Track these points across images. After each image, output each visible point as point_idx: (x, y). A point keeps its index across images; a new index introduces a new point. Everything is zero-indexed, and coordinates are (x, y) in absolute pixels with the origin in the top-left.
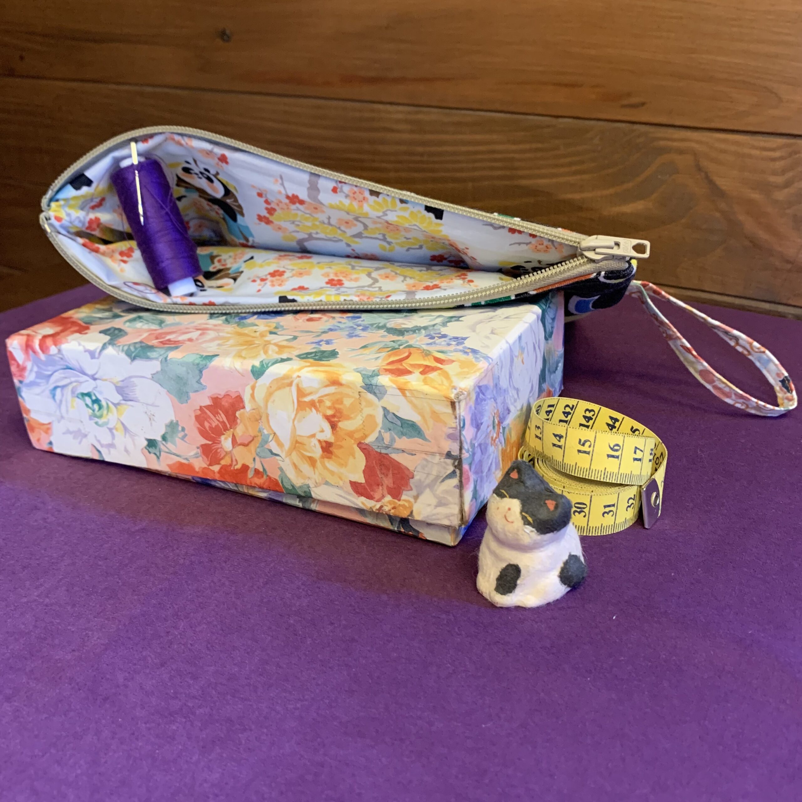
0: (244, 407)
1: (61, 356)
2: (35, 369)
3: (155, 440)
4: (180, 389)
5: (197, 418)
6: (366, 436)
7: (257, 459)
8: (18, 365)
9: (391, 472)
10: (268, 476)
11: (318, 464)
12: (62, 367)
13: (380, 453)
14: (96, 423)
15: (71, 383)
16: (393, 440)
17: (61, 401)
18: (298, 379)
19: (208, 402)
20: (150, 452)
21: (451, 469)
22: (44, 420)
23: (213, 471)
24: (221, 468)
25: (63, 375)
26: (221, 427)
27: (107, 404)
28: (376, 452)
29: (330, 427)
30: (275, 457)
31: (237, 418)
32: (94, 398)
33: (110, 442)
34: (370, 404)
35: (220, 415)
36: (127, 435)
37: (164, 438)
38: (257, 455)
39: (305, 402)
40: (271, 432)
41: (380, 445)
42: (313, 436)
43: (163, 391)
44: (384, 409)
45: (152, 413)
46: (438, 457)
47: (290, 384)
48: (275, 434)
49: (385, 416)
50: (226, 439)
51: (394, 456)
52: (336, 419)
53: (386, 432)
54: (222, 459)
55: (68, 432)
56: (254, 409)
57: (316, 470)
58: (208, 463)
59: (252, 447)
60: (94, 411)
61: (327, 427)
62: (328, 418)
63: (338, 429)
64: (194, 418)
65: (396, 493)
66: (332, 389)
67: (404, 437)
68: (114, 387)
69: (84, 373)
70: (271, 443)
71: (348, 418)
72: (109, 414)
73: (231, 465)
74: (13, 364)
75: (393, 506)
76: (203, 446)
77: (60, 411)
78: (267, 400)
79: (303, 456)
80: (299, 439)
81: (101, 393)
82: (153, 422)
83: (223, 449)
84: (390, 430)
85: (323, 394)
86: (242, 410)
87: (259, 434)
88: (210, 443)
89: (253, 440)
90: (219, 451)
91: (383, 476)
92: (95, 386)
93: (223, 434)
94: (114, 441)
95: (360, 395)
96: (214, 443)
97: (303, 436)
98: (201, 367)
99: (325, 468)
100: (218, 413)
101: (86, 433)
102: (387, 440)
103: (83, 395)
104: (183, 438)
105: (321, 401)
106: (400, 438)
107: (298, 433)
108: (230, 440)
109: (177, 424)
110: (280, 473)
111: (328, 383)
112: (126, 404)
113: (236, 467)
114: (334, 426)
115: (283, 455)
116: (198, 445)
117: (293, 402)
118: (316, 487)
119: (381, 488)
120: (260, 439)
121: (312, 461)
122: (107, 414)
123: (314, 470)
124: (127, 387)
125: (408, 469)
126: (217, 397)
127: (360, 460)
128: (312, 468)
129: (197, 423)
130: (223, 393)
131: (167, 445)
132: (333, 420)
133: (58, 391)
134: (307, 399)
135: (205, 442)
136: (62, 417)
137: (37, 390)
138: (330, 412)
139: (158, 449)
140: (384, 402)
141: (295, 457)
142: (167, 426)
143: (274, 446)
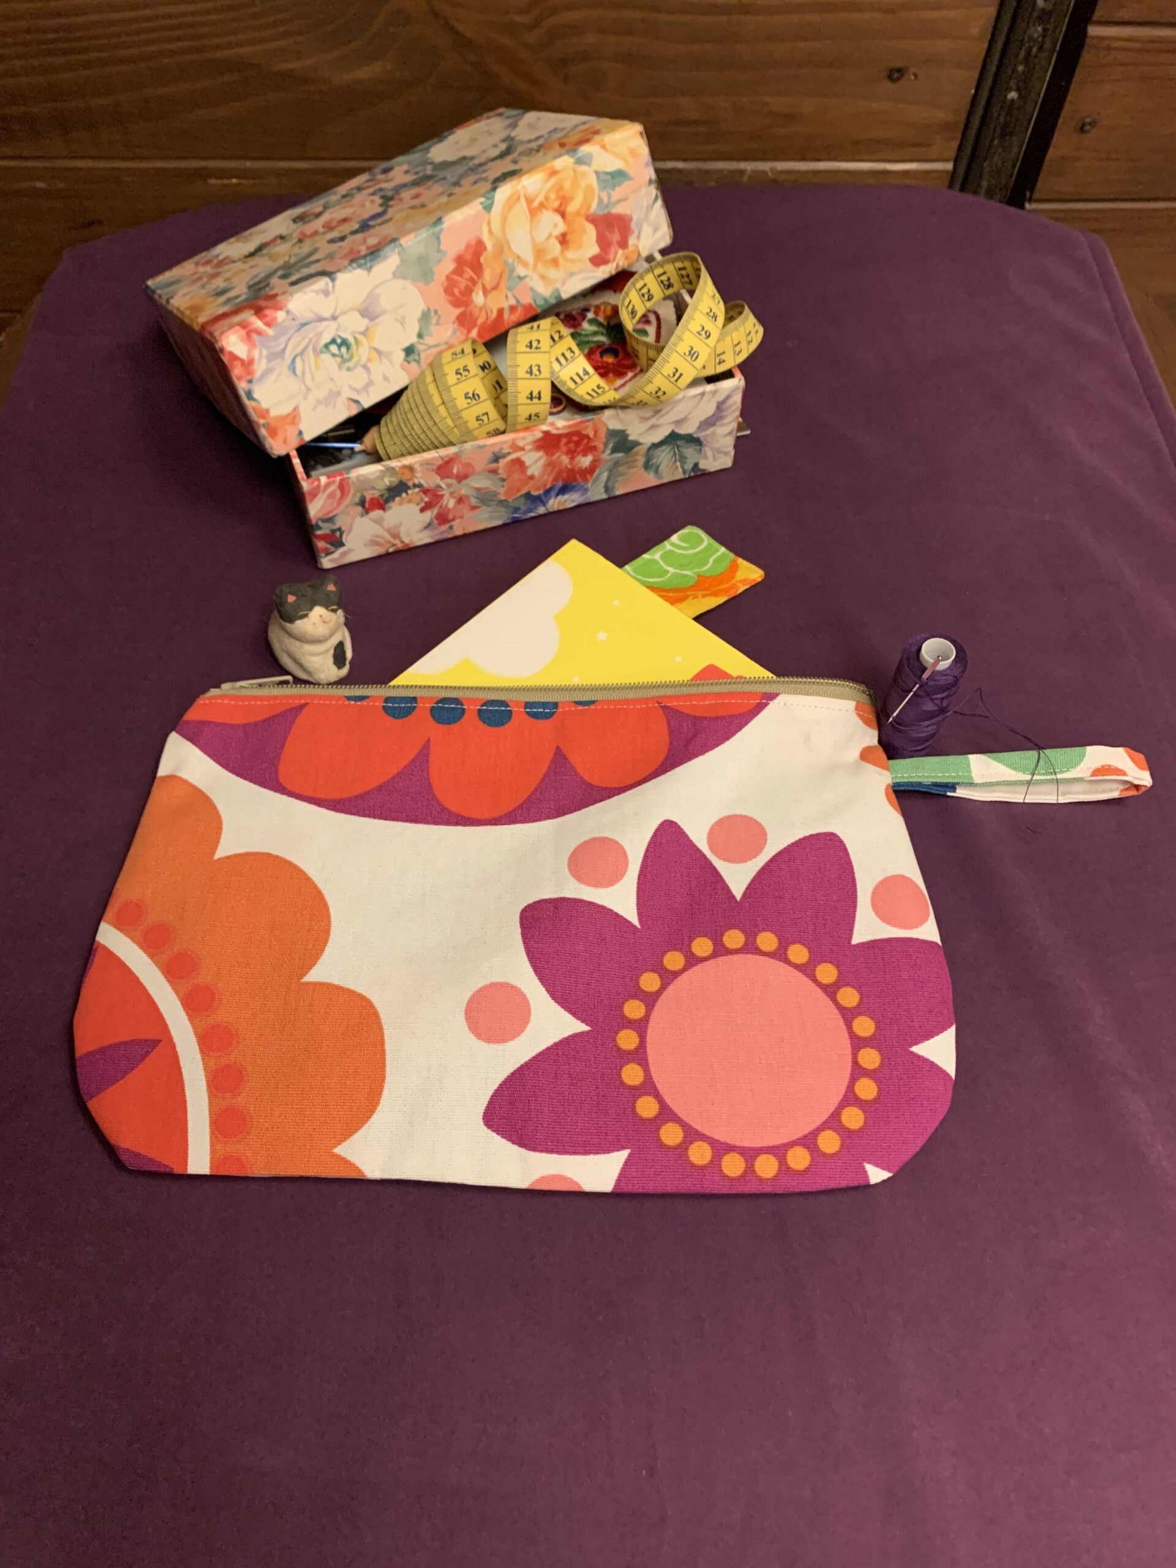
0: (485, 249)
1: (291, 318)
2: (265, 352)
3: (411, 345)
4: (423, 271)
5: (446, 290)
6: (589, 207)
7: (510, 294)
8: (242, 362)
9: (616, 227)
10: (521, 305)
11: (561, 261)
12: (296, 329)
13: (604, 215)
14: (348, 369)
15: (311, 340)
16: (609, 196)
17: (303, 371)
19: (452, 266)
20: (410, 363)
21: (654, 193)
22: (287, 408)
25: (299, 339)
26: (470, 284)
27: (355, 339)
28: (601, 216)
29: (561, 218)
30: (523, 281)
31: (482, 264)
32: (339, 341)
33: (368, 383)
35: (466, 271)
36: (384, 360)
37: (420, 336)
38: (508, 290)
39: (535, 207)
40: (515, 257)
41: (601, 208)
42: (550, 236)
43: (407, 284)
44: (597, 173)
45: (403, 316)
46: (643, 189)
47: (519, 199)
48: (518, 256)
49: (598, 178)
50: (477, 294)
51: (615, 210)
52: (564, 207)
53: (603, 192)
54: (478, 318)
55: (318, 403)
56: (494, 245)
58: (465, 332)
59: (503, 286)
60: (342, 356)
61: (558, 218)
62: (557, 210)
63: (567, 215)
64: (443, 293)
65: (623, 244)
66: (553, 181)
67: (617, 189)
68: (358, 314)
69: (321, 319)
70: (517, 269)
71: (571, 199)
72: (360, 348)
73: (487, 319)
74: (235, 364)
75: (624, 258)
76: (457, 317)
77: (305, 384)
78: (503, 227)
79: (547, 262)
80: (539, 247)
81: (346, 330)
82: (406, 326)
83: (477, 307)
84: (605, 188)
86: (484, 253)
87: (506, 267)
88: (464, 309)
89: (501, 276)
90: (473, 312)
91: (611, 235)
92: (338, 326)
93: (474, 290)
94: (371, 377)
96: (467, 306)
97: (542, 242)
98: (437, 233)
99: (566, 259)
100: (463, 272)
101: (339, 389)
102: (605, 201)
103: (326, 346)
104: (438, 323)
105: (547, 198)
106: (613, 190)
107: (537, 242)
108: (481, 293)
109: (429, 310)
110: (530, 294)
112: (375, 324)
113: (491, 319)
114: (563, 215)
115: (529, 274)
116: (454, 319)
117: (526, 214)
118: (563, 286)
119: (612, 247)
120: (507, 272)
121: (555, 262)
122: (357, 349)
123: (559, 270)
124: (371, 303)
125: (627, 215)
126: (460, 255)
127: (591, 232)
128: (556, 269)
129: (447, 296)
130: (464, 247)
131: (424, 342)
132: (561, 209)
133: (298, 361)
134: (536, 204)
135: (457, 311)
136: (308, 390)
137: (273, 377)
138: (556, 204)
139: (416, 352)
140: (594, 167)
141: (540, 267)
142: (420, 320)
143: (521, 271)
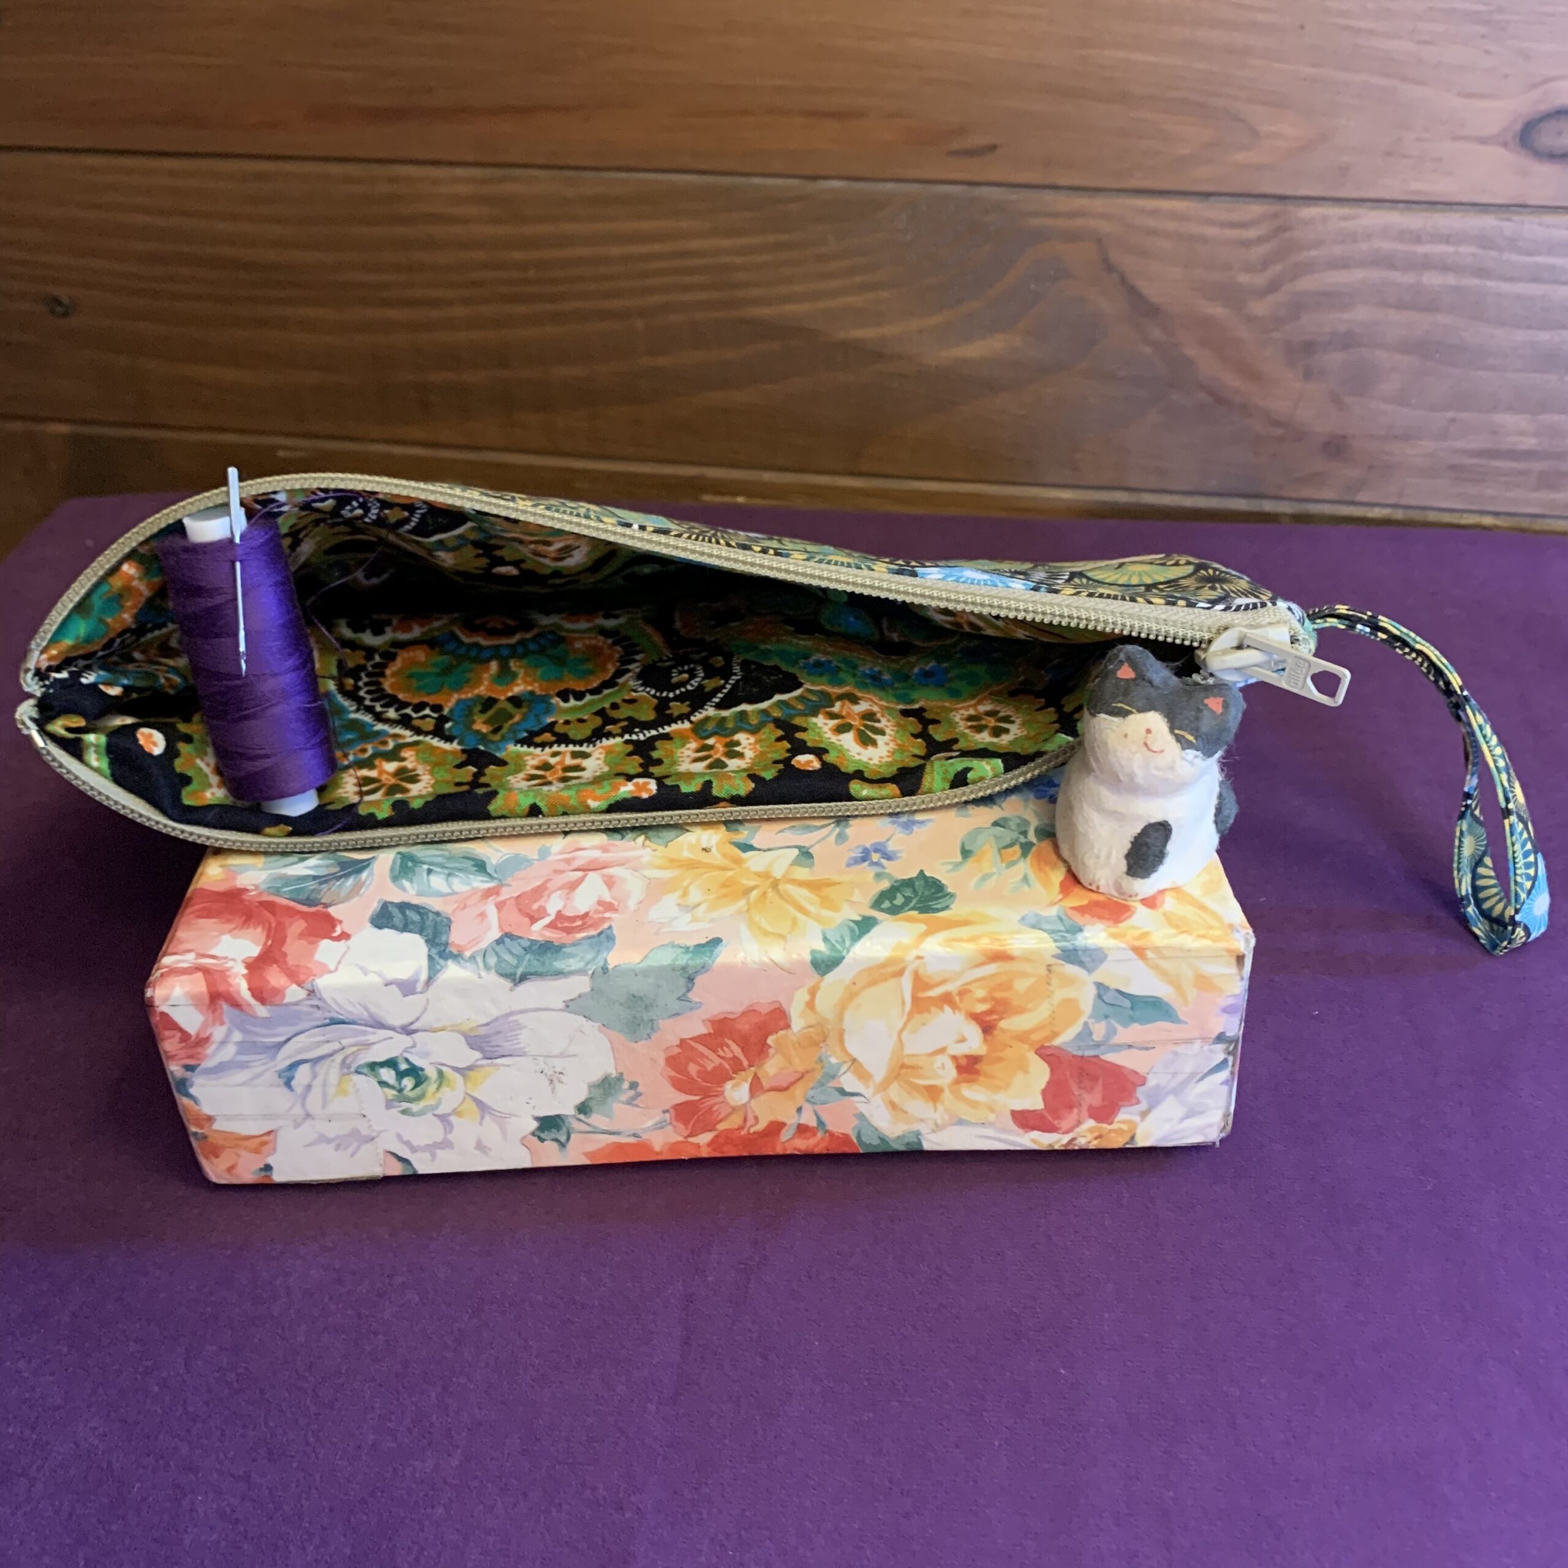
0: (788, 1026)
1: (315, 1002)
2: (237, 1036)
3: (558, 1116)
4: (635, 1017)
5: (671, 1061)
6: (1055, 1034)
7: (808, 1109)
8: (185, 1036)
9: (1100, 1082)
10: (827, 1131)
11: (947, 1095)
12: (319, 1023)
13: (1082, 1057)
14: (404, 1112)
15: (343, 1048)
17: (309, 1087)
18: (918, 962)
19: (702, 1030)
20: (542, 1140)
21: (1221, 1057)
22: (253, 1128)
23: (698, 1146)
24: (716, 1137)
25: (321, 1038)
26: (727, 1067)
27: (441, 1074)
28: (1074, 1056)
29: (980, 1031)
30: (847, 1098)
31: (770, 1047)
32: (404, 1066)
33: (439, 1140)
34: (1069, 982)
35: (728, 1046)
36: (487, 1118)
37: (583, 1109)
38: (808, 1101)
39: (930, 998)
40: (846, 1059)
41: (1081, 1044)
42: (942, 1051)
43: (591, 1028)
44: (1099, 986)
45: (558, 1070)
46: (1198, 1044)
47: (900, 973)
48: (854, 1060)
49: (1099, 996)
50: (737, 1086)
51: (1111, 1057)
52: (995, 1017)
53: (1098, 1020)
54: (721, 1121)
55: (323, 1139)
56: (810, 1027)
57: (938, 1105)
58: (686, 1133)
59: (798, 1091)
60: (400, 1091)
61: (972, 1030)
62: (976, 1018)
63: (996, 1032)
64: (662, 1062)
65: (1104, 1114)
66: (992, 968)
67: (1136, 1026)
68: (463, 1040)
69: (381, 1025)
70: (842, 1079)
71: (1021, 1010)
72: (445, 1089)
73: (741, 1128)
74: (173, 1037)
75: (1096, 1134)
76: (676, 1107)
77: (303, 1105)
78: (842, 1008)
79: (916, 1088)
80: (907, 1061)
81: (425, 1055)
82: (558, 1086)
83: (728, 1104)
84: (1106, 1017)
85: (969, 979)
86: (782, 1033)
87: (819, 1066)
88: (697, 1098)
89: (802, 1077)
90: (715, 1108)
91: (1082, 1091)
92: (410, 1044)
93: (731, 1079)
94: (450, 1137)
95: (1049, 971)
96: (706, 1096)
97: (918, 1055)
98: (691, 972)
99: (960, 1098)
100: (722, 1045)
101: (374, 1134)
102: (1097, 1036)
103: (373, 1066)
104: (630, 1102)
105: (963, 992)
106: (1125, 1025)
107: (907, 1051)
108: (745, 1087)
109: (620, 1078)
110: (856, 1122)
111: (983, 959)
112: (492, 1065)
113: (752, 1130)
114: (988, 1029)
115: (868, 1093)
116: (667, 1107)
117: (903, 1003)
118: (934, 1131)
119: (1075, 1111)
120: (818, 1075)
121: (933, 1093)
122: (438, 1089)
123: (935, 1106)
124: (498, 1033)
125: (1136, 1073)
126: (726, 1018)
127: (1040, 1074)
128: (931, 1104)
129: (669, 1069)
130: (740, 1010)
131: (589, 1121)
132: (988, 1018)
133: (304, 1069)
134: (933, 993)
135: (682, 1098)
136: (308, 1116)
137: (241, 1076)
138: (981, 1008)
139: (564, 1130)
140: (1100, 975)
141: (895, 1091)
142: (591, 1086)
143: (849, 1082)
